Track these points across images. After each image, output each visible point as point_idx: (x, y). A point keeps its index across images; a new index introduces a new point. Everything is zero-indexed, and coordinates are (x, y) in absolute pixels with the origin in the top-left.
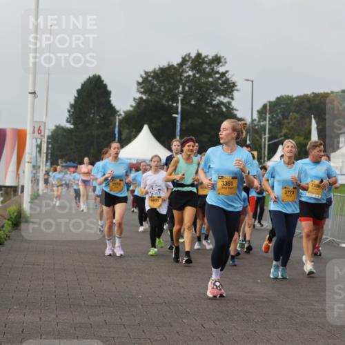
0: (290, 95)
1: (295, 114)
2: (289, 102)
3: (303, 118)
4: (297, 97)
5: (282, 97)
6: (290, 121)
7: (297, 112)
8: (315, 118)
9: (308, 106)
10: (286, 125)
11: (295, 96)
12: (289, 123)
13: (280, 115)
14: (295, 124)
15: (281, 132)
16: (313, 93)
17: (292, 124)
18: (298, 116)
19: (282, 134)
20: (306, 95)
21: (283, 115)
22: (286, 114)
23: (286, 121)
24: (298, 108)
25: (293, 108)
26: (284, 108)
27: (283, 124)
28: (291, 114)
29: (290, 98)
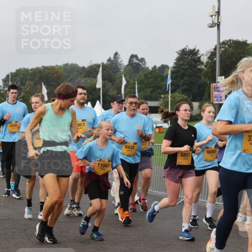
0: (27, 68)
1: (30, 82)
2: (26, 73)
3: (36, 84)
4: (31, 70)
5: (20, 69)
6: (26, 86)
7: (32, 80)
8: (44, 84)
9: (39, 76)
10: (24, 90)
11: (30, 68)
12: (25, 89)
13: (19, 83)
14: (30, 89)
15: (20, 95)
16: (43, 66)
17: (28, 89)
18: (32, 83)
19: (21, 96)
20: (38, 68)
21: (21, 83)
22: (24, 81)
23: (23, 87)
24: (32, 78)
25: (28, 77)
26: (22, 78)
27: (21, 89)
28: (27, 82)
29: (26, 70)
